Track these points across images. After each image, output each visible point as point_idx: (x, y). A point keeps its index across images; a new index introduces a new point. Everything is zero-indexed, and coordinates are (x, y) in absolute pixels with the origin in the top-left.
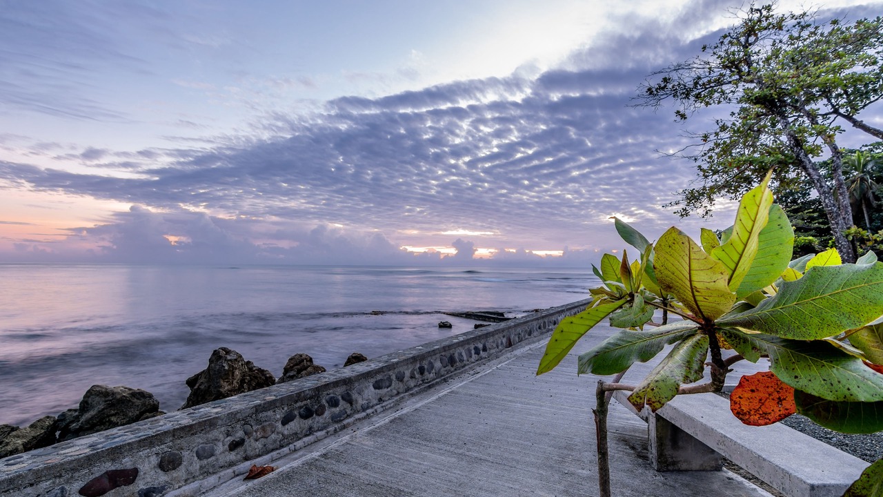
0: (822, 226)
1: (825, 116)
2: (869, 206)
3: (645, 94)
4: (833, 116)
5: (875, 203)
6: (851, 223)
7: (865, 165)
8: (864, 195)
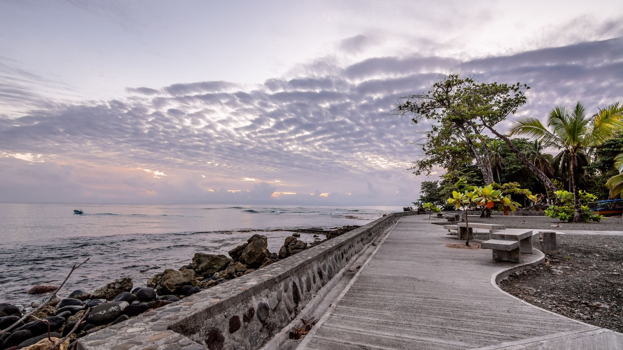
0: (478, 180)
1: (480, 126)
2: (500, 170)
3: (398, 109)
4: (483, 126)
5: (502, 168)
6: (493, 180)
7: (497, 148)
8: (497, 164)
